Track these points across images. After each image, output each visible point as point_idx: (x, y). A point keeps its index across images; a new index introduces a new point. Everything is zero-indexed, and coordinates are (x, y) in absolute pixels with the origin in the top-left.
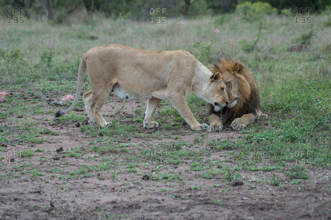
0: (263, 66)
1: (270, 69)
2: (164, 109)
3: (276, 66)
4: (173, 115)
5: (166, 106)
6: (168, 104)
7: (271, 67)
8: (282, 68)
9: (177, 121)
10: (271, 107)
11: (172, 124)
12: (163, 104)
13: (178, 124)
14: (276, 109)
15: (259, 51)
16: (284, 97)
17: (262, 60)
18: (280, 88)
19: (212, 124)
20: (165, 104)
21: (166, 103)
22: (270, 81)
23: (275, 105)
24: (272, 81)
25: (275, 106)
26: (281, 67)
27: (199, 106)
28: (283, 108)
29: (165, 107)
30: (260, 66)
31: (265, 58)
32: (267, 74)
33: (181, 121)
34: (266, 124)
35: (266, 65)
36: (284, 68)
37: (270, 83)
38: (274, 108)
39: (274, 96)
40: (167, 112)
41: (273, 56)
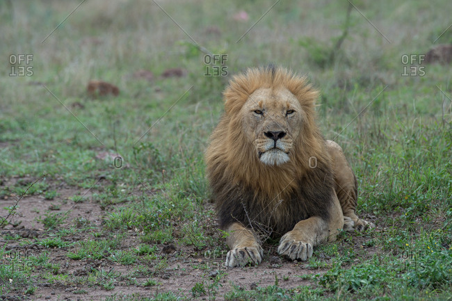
0: (359, 102)
1: (377, 109)
2: (117, 215)
3: (392, 101)
4: (138, 226)
5: (122, 207)
6: (125, 202)
7: (377, 103)
8: (405, 106)
9: (150, 242)
10: (380, 201)
11: (138, 249)
12: (113, 200)
13: (151, 249)
14: (394, 207)
15: (349, 64)
16: (412, 177)
17: (356, 85)
18: (401, 153)
19: (237, 247)
20: (118, 200)
21: (121, 198)
22: (377, 137)
23: (392, 198)
24: (382, 139)
25: (390, 200)
26: (402, 102)
27: (203, 204)
28: (409, 205)
29: (117, 208)
30: (351, 101)
31: (364, 83)
32: (368, 121)
33: (159, 243)
34: (370, 246)
35: (364, 97)
36: (410, 105)
37: (375, 143)
38: (389, 206)
39: (387, 175)
40: (125, 220)
41: (383, 75)
